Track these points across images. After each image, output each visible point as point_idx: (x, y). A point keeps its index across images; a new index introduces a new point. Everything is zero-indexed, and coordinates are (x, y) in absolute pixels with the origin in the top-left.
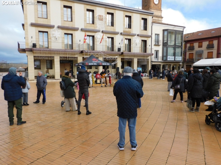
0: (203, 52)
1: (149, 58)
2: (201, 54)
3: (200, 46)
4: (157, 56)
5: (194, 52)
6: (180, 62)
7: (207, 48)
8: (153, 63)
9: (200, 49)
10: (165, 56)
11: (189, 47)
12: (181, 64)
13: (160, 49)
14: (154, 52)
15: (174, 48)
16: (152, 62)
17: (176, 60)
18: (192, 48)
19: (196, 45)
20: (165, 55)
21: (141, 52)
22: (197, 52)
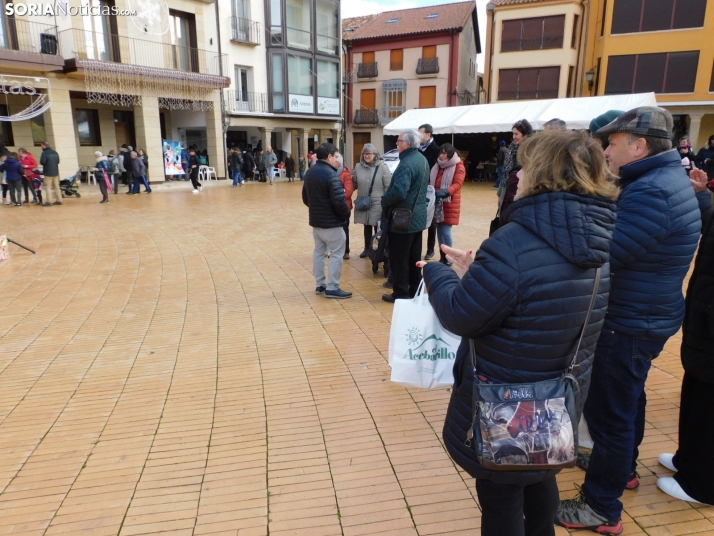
0: (405, 85)
1: (214, 97)
2: (400, 93)
3: (396, 65)
4: (245, 94)
5: (377, 85)
6: (335, 121)
7: (418, 72)
8: (234, 123)
9: (397, 75)
10: (278, 93)
11: (362, 67)
12: (338, 126)
13: (256, 59)
14: (230, 73)
15: (311, 60)
16: (226, 115)
17: (320, 112)
18: (369, 71)
19: (383, 58)
20: (278, 87)
21: (172, 67)
22: (386, 85)
